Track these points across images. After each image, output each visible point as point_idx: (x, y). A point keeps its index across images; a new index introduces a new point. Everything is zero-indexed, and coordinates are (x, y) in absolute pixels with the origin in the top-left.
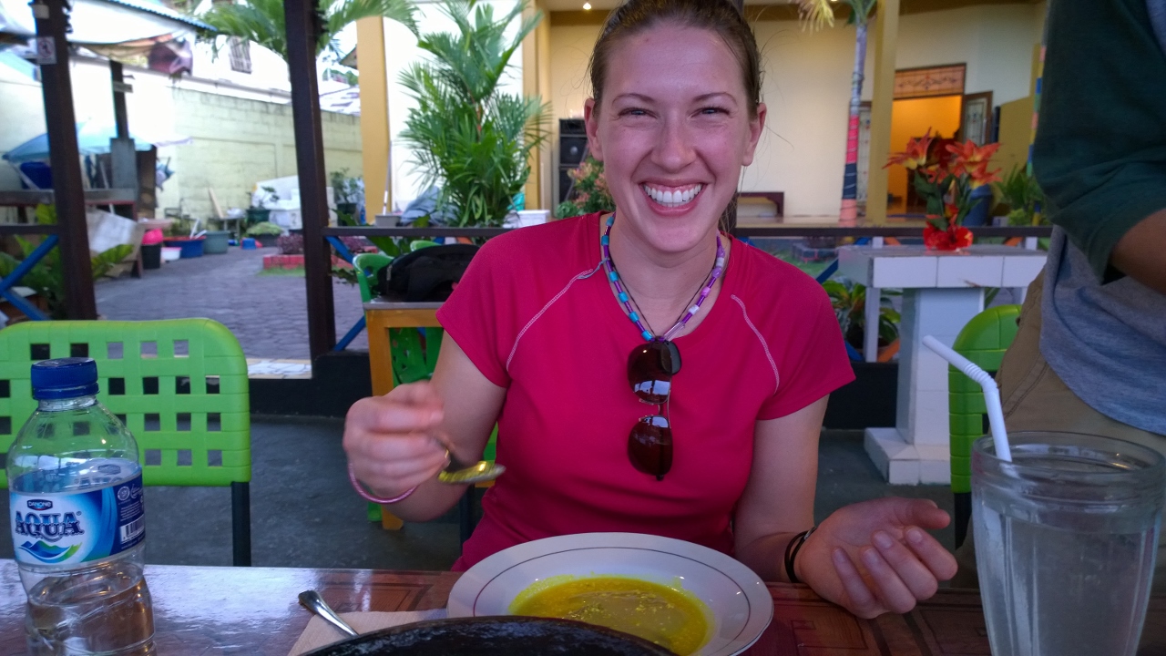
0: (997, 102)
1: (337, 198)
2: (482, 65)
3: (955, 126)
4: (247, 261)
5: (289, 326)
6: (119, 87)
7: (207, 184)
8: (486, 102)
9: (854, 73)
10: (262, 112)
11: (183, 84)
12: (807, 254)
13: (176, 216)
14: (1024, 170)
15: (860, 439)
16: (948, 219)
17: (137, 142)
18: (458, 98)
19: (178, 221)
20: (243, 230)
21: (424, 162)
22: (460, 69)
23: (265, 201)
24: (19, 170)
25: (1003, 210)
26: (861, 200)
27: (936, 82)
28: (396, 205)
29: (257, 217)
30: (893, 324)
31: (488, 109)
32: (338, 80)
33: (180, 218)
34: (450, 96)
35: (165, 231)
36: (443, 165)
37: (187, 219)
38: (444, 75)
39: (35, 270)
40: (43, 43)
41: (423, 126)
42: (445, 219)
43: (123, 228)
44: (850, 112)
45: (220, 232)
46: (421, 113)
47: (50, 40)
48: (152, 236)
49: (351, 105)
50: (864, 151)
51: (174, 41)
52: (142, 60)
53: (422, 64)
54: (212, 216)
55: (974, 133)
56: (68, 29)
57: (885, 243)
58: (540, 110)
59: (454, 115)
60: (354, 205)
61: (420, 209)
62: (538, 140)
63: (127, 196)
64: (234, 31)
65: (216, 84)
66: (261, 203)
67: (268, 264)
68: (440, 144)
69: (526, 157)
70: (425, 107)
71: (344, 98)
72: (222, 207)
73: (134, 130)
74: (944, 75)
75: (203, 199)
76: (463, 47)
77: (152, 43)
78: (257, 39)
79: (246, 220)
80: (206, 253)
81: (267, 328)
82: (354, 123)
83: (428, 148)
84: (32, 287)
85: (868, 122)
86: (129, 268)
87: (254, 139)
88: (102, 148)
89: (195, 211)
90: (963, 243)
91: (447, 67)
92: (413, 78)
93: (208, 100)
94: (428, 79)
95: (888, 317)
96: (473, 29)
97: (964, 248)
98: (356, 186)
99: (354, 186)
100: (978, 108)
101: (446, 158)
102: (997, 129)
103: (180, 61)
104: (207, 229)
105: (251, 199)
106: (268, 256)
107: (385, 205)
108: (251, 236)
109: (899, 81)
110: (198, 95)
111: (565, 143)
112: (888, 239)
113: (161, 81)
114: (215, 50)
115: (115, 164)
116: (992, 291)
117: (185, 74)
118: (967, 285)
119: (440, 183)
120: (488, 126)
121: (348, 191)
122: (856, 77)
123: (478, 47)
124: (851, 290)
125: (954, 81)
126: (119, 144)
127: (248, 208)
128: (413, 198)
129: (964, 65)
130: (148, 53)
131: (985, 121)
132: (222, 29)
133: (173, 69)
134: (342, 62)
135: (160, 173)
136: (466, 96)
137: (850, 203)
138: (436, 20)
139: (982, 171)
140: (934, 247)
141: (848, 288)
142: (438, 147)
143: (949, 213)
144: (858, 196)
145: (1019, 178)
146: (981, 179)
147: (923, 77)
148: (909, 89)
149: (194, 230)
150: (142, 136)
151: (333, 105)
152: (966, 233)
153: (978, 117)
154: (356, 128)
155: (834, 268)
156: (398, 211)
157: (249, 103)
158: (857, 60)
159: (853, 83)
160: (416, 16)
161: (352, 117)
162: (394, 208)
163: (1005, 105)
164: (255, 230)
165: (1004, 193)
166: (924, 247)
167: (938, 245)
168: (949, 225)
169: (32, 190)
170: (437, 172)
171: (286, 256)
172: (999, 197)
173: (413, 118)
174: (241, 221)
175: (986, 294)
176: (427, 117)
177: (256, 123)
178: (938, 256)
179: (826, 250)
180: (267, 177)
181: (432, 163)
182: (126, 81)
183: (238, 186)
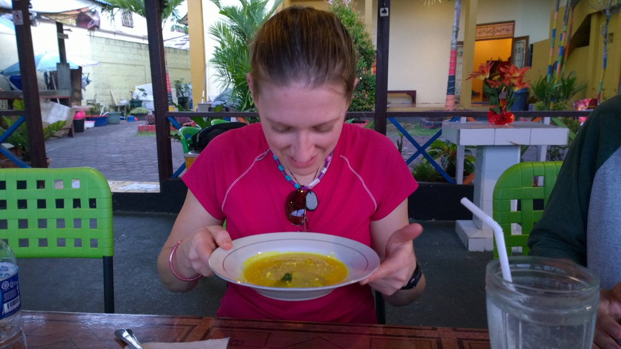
0: (531, 42)
1: (178, 94)
2: (254, 23)
3: (509, 55)
4: (129, 128)
5: (151, 163)
6: (61, 36)
7: (109, 87)
9: (454, 27)
10: (138, 48)
11: (96, 33)
12: (428, 124)
13: (93, 104)
14: (546, 79)
15: (453, 226)
16: (501, 108)
17: (71, 65)
18: (241, 41)
19: (94, 107)
20: (128, 111)
21: (223, 75)
22: (242, 25)
23: (139, 96)
24: (9, 80)
25: (533, 101)
26: (458, 95)
27: (498, 31)
28: (209, 97)
29: (136, 104)
30: (471, 164)
32: (179, 31)
33: (95, 105)
34: (237, 40)
35: (87, 112)
36: (233, 76)
37: (99, 106)
38: (233, 29)
39: (14, 134)
40: (16, 14)
41: (222, 57)
42: (234, 106)
43: (64, 111)
44: (452, 48)
45: (117, 113)
46: (221, 49)
47: (20, 12)
48: (79, 115)
49: (186, 44)
50: (459, 68)
51: (90, 11)
52: (72, 21)
53: (222, 23)
54: (112, 104)
55: (519, 62)
56: (30, 6)
57: (467, 120)
59: (239, 51)
60: (187, 98)
61: (221, 100)
63: (66, 94)
64: (122, 6)
65: (115, 33)
66: (138, 97)
67: (141, 130)
68: (231, 66)
70: (223, 45)
71: (182, 41)
72: (117, 99)
73: (69, 59)
74: (503, 27)
75: (107, 95)
76: (244, 14)
77: (78, 12)
78: (134, 10)
79: (130, 106)
80: (108, 124)
81: (138, 164)
82: (187, 54)
83: (225, 68)
84: (12, 144)
85: (462, 52)
86: (67, 132)
87: (134, 63)
88: (53, 68)
89: (102, 101)
90: (509, 121)
91: (235, 24)
92: (217, 30)
93: (109, 42)
94: (225, 31)
95: (469, 160)
96: (249, 4)
97: (510, 124)
98: (188, 88)
99: (187, 88)
100: (521, 45)
101: (235, 73)
102: (531, 56)
103: (93, 22)
104: (109, 111)
105: (132, 95)
106: (140, 125)
107: (203, 98)
108: (132, 114)
109: (479, 30)
110: (104, 40)
112: (470, 118)
113: (83, 32)
114: (112, 15)
115: (59, 77)
116: (524, 147)
117: (96, 29)
118: (512, 144)
119: (231, 86)
121: (183, 90)
122: (455, 29)
123: (252, 14)
124: (449, 145)
125: (508, 30)
126: (61, 66)
127: (131, 100)
128: (218, 94)
129: (514, 22)
130: (76, 18)
131: (525, 52)
132: (115, 5)
133: (89, 26)
134: (179, 21)
135: (84, 81)
136: (245, 40)
137: (451, 96)
139: (520, 82)
140: (494, 123)
141: (448, 145)
142: (231, 67)
143: (502, 105)
144: (456, 93)
145: (543, 82)
146: (519, 86)
147: (491, 28)
148: (484, 35)
149: (102, 111)
150: (74, 61)
151: (176, 45)
152: (511, 116)
153: (521, 50)
154: (188, 57)
155: (439, 134)
156: (210, 101)
157: (131, 43)
158: (455, 20)
159: (453, 32)
161: (186, 51)
162: (208, 100)
163: (535, 43)
164: (134, 111)
165: (535, 92)
166: (487, 122)
167: (495, 122)
168: (502, 111)
169: (16, 91)
170: (230, 81)
171: (150, 126)
172: (532, 93)
173: (217, 52)
174: (127, 107)
175: (521, 149)
176: (225, 51)
177: (134, 54)
178: (496, 128)
179: (437, 122)
180: (141, 83)
181: (227, 76)
182: (65, 32)
183: (125, 88)
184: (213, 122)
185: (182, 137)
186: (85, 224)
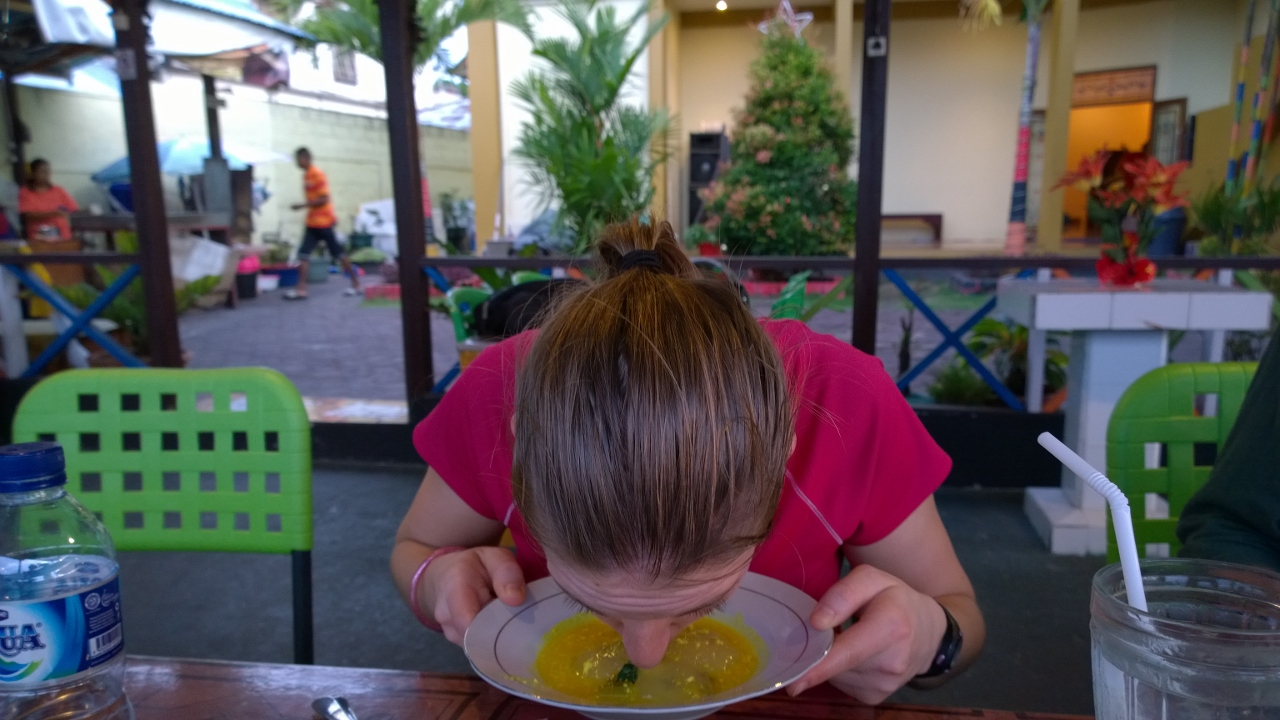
0: (1192, 110)
1: (446, 221)
2: (602, 73)
3: (1143, 137)
5: (389, 363)
6: (212, 102)
8: (607, 114)
9: (1024, 78)
10: (365, 129)
11: (281, 97)
12: (968, 286)
13: (275, 242)
14: (1223, 189)
15: (1019, 501)
16: (1126, 250)
17: (231, 161)
18: (576, 111)
19: (277, 247)
21: (538, 182)
22: (579, 79)
23: (368, 224)
24: (106, 192)
25: (1197, 235)
26: (1032, 223)
27: (1121, 87)
28: (509, 228)
29: (360, 242)
30: (1061, 369)
31: (609, 123)
32: (451, 91)
33: (278, 244)
34: (568, 109)
35: (262, 258)
36: (559, 185)
37: (285, 245)
38: (560, 86)
39: (117, 302)
40: (123, 57)
41: (537, 143)
42: (561, 245)
43: (216, 255)
44: (1020, 123)
46: (536, 128)
47: (130, 54)
48: (248, 264)
49: (462, 119)
50: (1037, 167)
51: (270, 52)
52: (234, 72)
53: (537, 72)
55: (1165, 150)
56: (150, 42)
57: (1053, 276)
58: (667, 123)
59: (571, 130)
60: (463, 230)
61: (535, 234)
62: (665, 157)
63: (221, 220)
64: (336, 40)
66: (364, 227)
67: (371, 295)
68: (556, 162)
69: (651, 176)
70: (539, 120)
71: (456, 111)
74: (1131, 79)
76: (582, 55)
77: (246, 54)
78: (359, 48)
81: (365, 365)
82: (464, 140)
83: (543, 166)
84: (114, 320)
85: (1042, 133)
86: (223, 298)
87: (357, 157)
88: (195, 168)
89: (292, 236)
90: (1143, 277)
91: (565, 77)
92: (526, 88)
93: (309, 116)
94: (544, 90)
95: (1056, 361)
96: (592, 34)
97: (1145, 283)
98: (467, 208)
99: (464, 208)
100: (1170, 117)
101: (562, 177)
102: (1192, 142)
103: (275, 72)
105: (353, 223)
106: (371, 285)
107: (497, 228)
109: (1079, 86)
110: (297, 111)
111: (695, 160)
112: (1059, 272)
113: (256, 95)
114: (315, 60)
115: (208, 185)
116: (1177, 333)
117: (282, 87)
118: (1148, 326)
119: (556, 206)
120: (609, 141)
121: (457, 213)
122: (1027, 83)
123: (597, 51)
124: (1012, 330)
125: (1142, 85)
126: (213, 164)
127: (352, 232)
128: (527, 220)
129: (1154, 68)
130: (242, 66)
131: (1178, 132)
132: (322, 37)
133: (269, 82)
134: (451, 71)
135: (257, 195)
136: (584, 108)
137: (1018, 226)
138: (553, 25)
139: (1167, 193)
140: (1108, 281)
141: (1009, 328)
142: (554, 165)
143: (1127, 242)
144: (1028, 219)
145: (1216, 198)
146: (1166, 203)
147: (1107, 81)
148: (1090, 95)
150: (236, 154)
151: (444, 119)
152: (1148, 266)
153: (1170, 127)
154: (467, 146)
155: (991, 305)
156: (511, 235)
157: (352, 118)
158: (1028, 62)
159: (1024, 90)
160: (531, 19)
161: (463, 133)
162: (506, 232)
163: (1202, 113)
164: (359, 256)
165: (1200, 217)
166: (1096, 281)
167: (1113, 279)
168: (1127, 256)
169: (121, 214)
170: (553, 193)
172: (1194, 220)
173: (526, 133)
175: (1170, 337)
176: (542, 133)
177: (358, 140)
178: (1113, 292)
179: (988, 280)
180: (371, 199)
181: (548, 183)
182: (220, 95)
184: (517, 279)
185: (454, 309)
186: (257, 482)
